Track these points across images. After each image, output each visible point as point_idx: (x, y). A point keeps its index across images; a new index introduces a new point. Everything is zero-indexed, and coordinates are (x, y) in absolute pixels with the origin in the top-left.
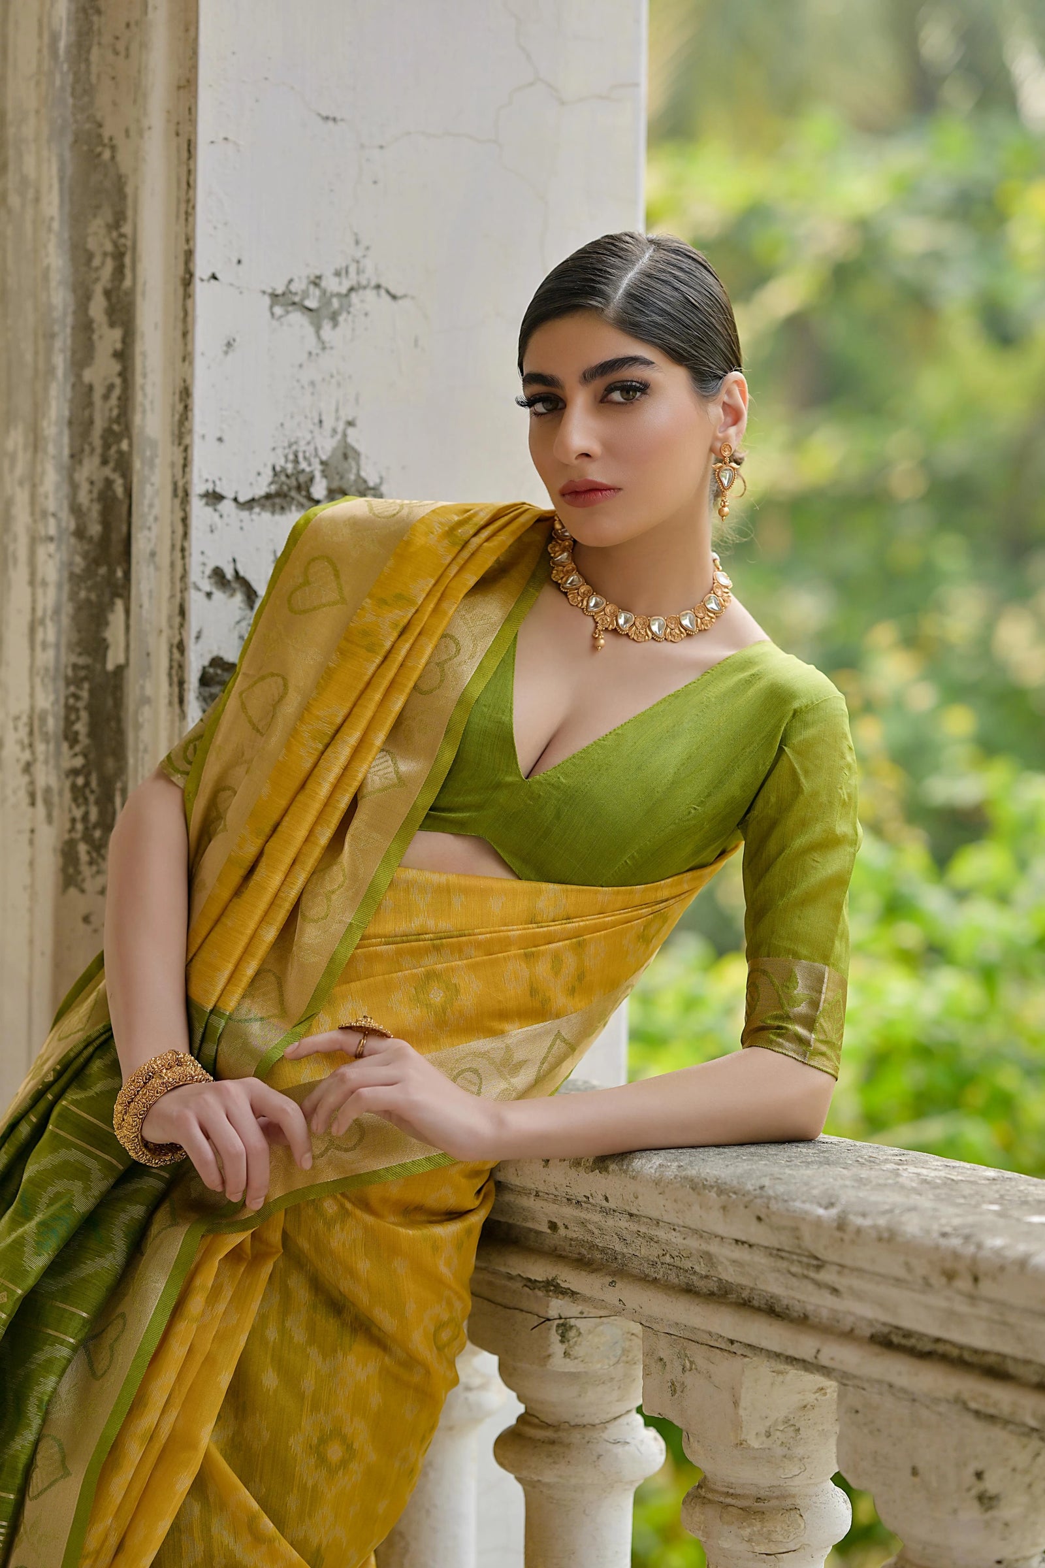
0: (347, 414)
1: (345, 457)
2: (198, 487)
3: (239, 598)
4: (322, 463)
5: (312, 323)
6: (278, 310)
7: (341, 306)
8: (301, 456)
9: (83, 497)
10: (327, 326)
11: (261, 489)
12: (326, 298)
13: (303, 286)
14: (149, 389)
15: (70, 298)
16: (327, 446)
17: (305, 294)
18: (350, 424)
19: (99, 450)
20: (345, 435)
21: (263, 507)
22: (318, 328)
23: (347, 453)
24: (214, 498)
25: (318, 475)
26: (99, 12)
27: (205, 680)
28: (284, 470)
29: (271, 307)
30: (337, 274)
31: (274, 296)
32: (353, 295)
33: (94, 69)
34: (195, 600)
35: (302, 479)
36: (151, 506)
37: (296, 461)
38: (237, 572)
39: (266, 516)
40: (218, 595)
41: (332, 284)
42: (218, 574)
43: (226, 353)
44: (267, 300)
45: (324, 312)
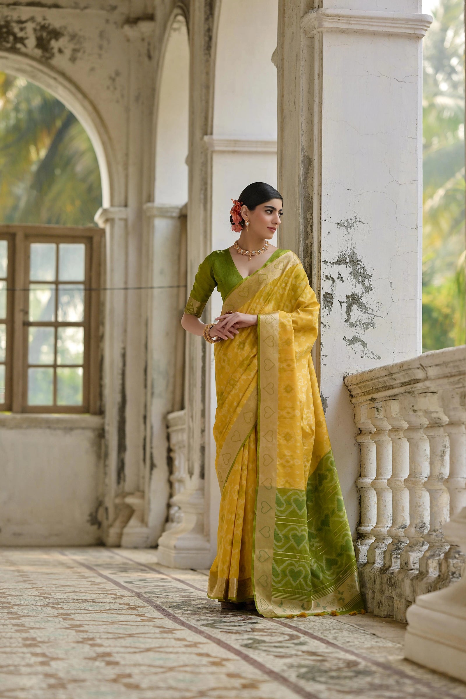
0: (354, 246)
1: (353, 254)
2: (322, 260)
3: (330, 281)
4: (348, 255)
5: (346, 229)
6: (339, 226)
7: (352, 225)
8: (344, 254)
9: (306, 265)
10: (349, 230)
11: (335, 260)
12: (349, 224)
14: (314, 242)
15: (303, 227)
16: (349, 252)
17: (344, 223)
18: (354, 248)
19: (309, 256)
20: (353, 250)
21: (336, 264)
23: (354, 253)
24: (326, 262)
25: (347, 257)
26: (309, 173)
27: (324, 297)
28: (340, 257)
29: (337, 226)
30: (351, 219)
31: (338, 224)
32: (355, 223)
33: (308, 184)
34: (322, 281)
35: (344, 258)
36: (315, 264)
38: (331, 276)
39: (337, 265)
40: (326, 280)
41: (350, 221)
42: (327, 276)
43: (328, 235)
44: (336, 224)
45: (348, 226)
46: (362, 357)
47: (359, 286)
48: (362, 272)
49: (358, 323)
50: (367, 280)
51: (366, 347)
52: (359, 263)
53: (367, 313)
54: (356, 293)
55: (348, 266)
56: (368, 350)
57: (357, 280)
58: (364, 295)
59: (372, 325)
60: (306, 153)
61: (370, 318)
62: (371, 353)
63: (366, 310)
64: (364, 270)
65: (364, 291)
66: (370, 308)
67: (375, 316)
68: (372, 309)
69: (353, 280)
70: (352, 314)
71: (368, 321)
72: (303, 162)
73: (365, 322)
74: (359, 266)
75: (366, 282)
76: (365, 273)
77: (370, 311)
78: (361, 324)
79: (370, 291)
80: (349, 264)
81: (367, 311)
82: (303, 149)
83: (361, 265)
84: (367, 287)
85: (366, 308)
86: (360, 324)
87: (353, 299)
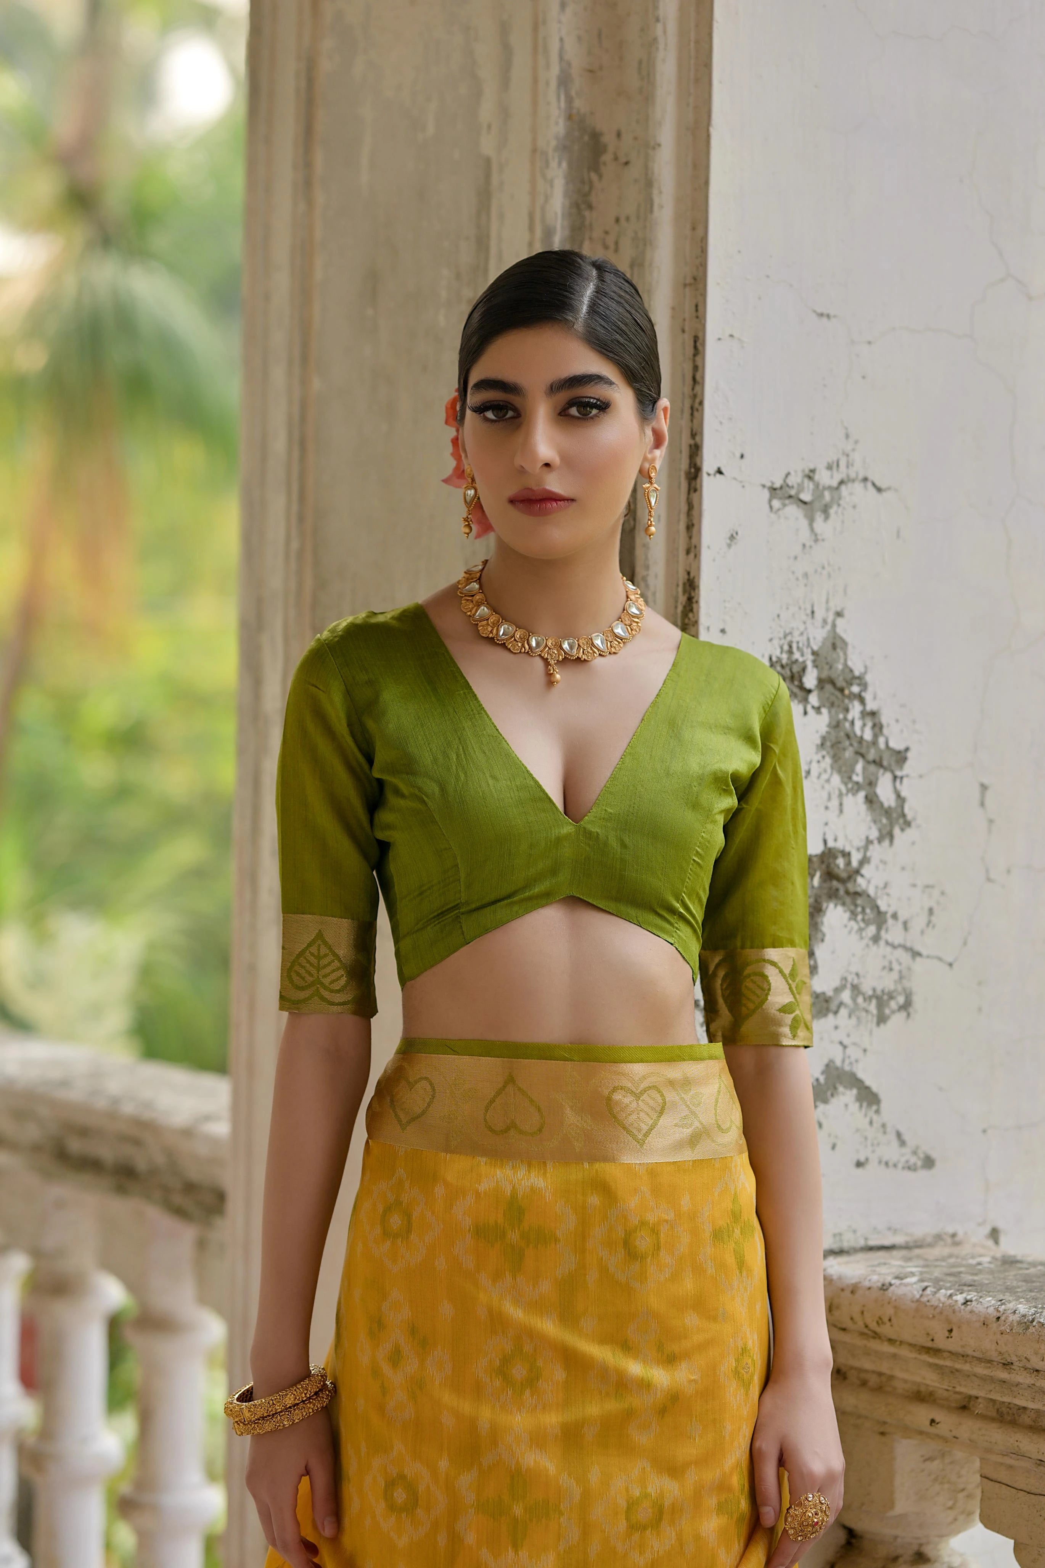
0: (835, 605)
1: (834, 646)
4: (814, 653)
5: (806, 516)
6: (776, 503)
7: (832, 499)
8: (794, 646)
10: (819, 518)
12: (818, 490)
13: (799, 480)
16: (818, 636)
17: (801, 488)
18: (839, 614)
20: (834, 626)
22: (811, 520)
23: (836, 643)
25: (809, 664)
26: (590, 207)
28: (779, 660)
29: (770, 501)
30: (829, 467)
31: (773, 490)
32: (843, 488)
35: (795, 669)
37: (790, 652)
41: (825, 478)
43: (729, 546)
44: (766, 494)
45: (817, 505)
46: (859, 1164)
47: (856, 803)
48: (868, 735)
49: (846, 996)
50: (888, 776)
51: (877, 1112)
52: (855, 689)
53: (882, 943)
54: (840, 845)
55: (809, 709)
56: (884, 1126)
57: (847, 776)
58: (875, 852)
59: (901, 1000)
60: (578, 103)
61: (896, 967)
62: (895, 1143)
63: (879, 929)
64: (878, 728)
65: (874, 834)
66: (895, 916)
67: (916, 954)
68: (905, 925)
69: (828, 781)
70: (820, 952)
71: (888, 982)
72: (564, 148)
73: (874, 990)
74: (856, 709)
75: (885, 791)
76: (881, 741)
77: (893, 933)
78: (860, 1000)
79: (897, 831)
80: (814, 699)
81: (883, 933)
82: (564, 81)
83: (862, 701)
84: (888, 812)
85: (880, 918)
86: (854, 999)
87: (830, 875)
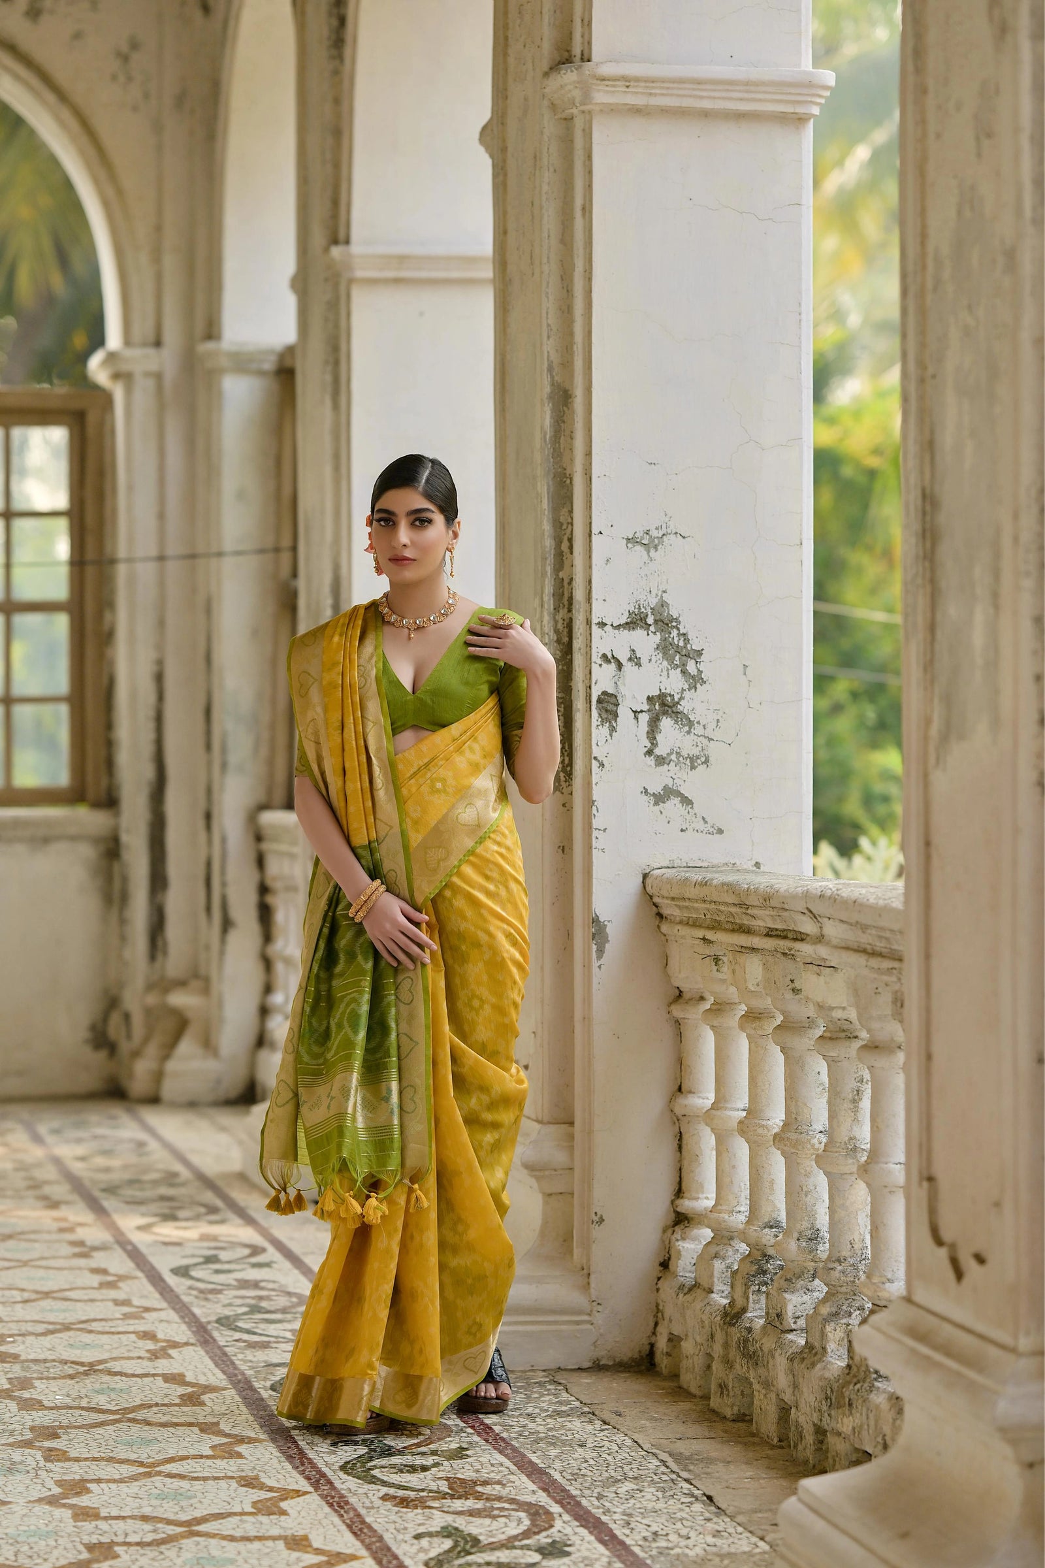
0: (662, 588)
1: (662, 606)
2: (595, 620)
3: (613, 666)
4: (651, 609)
5: (645, 550)
6: (630, 545)
7: (659, 542)
8: (641, 606)
9: (560, 626)
10: (652, 551)
11: (623, 620)
12: (652, 539)
13: (641, 535)
14: (577, 580)
15: (553, 543)
16: (653, 601)
17: (642, 538)
18: (664, 592)
19: (566, 606)
20: (662, 597)
21: (624, 628)
22: (648, 552)
23: (663, 604)
24: (602, 625)
25: (649, 613)
26: (564, 422)
27: (599, 701)
28: (634, 612)
29: (627, 544)
30: (657, 529)
31: (628, 539)
32: (665, 537)
33: (562, 446)
34: (595, 667)
35: (642, 616)
36: (579, 629)
37: (639, 608)
38: (613, 656)
39: (626, 632)
40: (604, 665)
41: (654, 533)
42: (604, 656)
43: (607, 564)
44: (625, 541)
45: (651, 545)
46: (682, 830)
47: (676, 674)
48: (681, 644)
49: (673, 757)
50: (693, 661)
51: (692, 808)
52: (674, 624)
53: (692, 734)
54: (668, 691)
55: (650, 632)
56: (695, 814)
57: (671, 661)
58: (687, 694)
59: (703, 759)
60: (556, 378)
61: (699, 744)
62: (702, 822)
63: (690, 728)
64: (687, 641)
65: (686, 686)
66: (698, 723)
67: (710, 739)
68: (704, 726)
69: (661, 664)
70: (659, 738)
71: (696, 751)
72: (550, 398)
73: (688, 755)
74: (675, 633)
75: (691, 667)
76: (689, 646)
77: (698, 730)
78: (681, 759)
79: (698, 685)
80: (652, 628)
81: (692, 730)
82: (550, 369)
83: (678, 629)
84: (693, 677)
85: (691, 723)
86: (678, 759)
87: (663, 704)
